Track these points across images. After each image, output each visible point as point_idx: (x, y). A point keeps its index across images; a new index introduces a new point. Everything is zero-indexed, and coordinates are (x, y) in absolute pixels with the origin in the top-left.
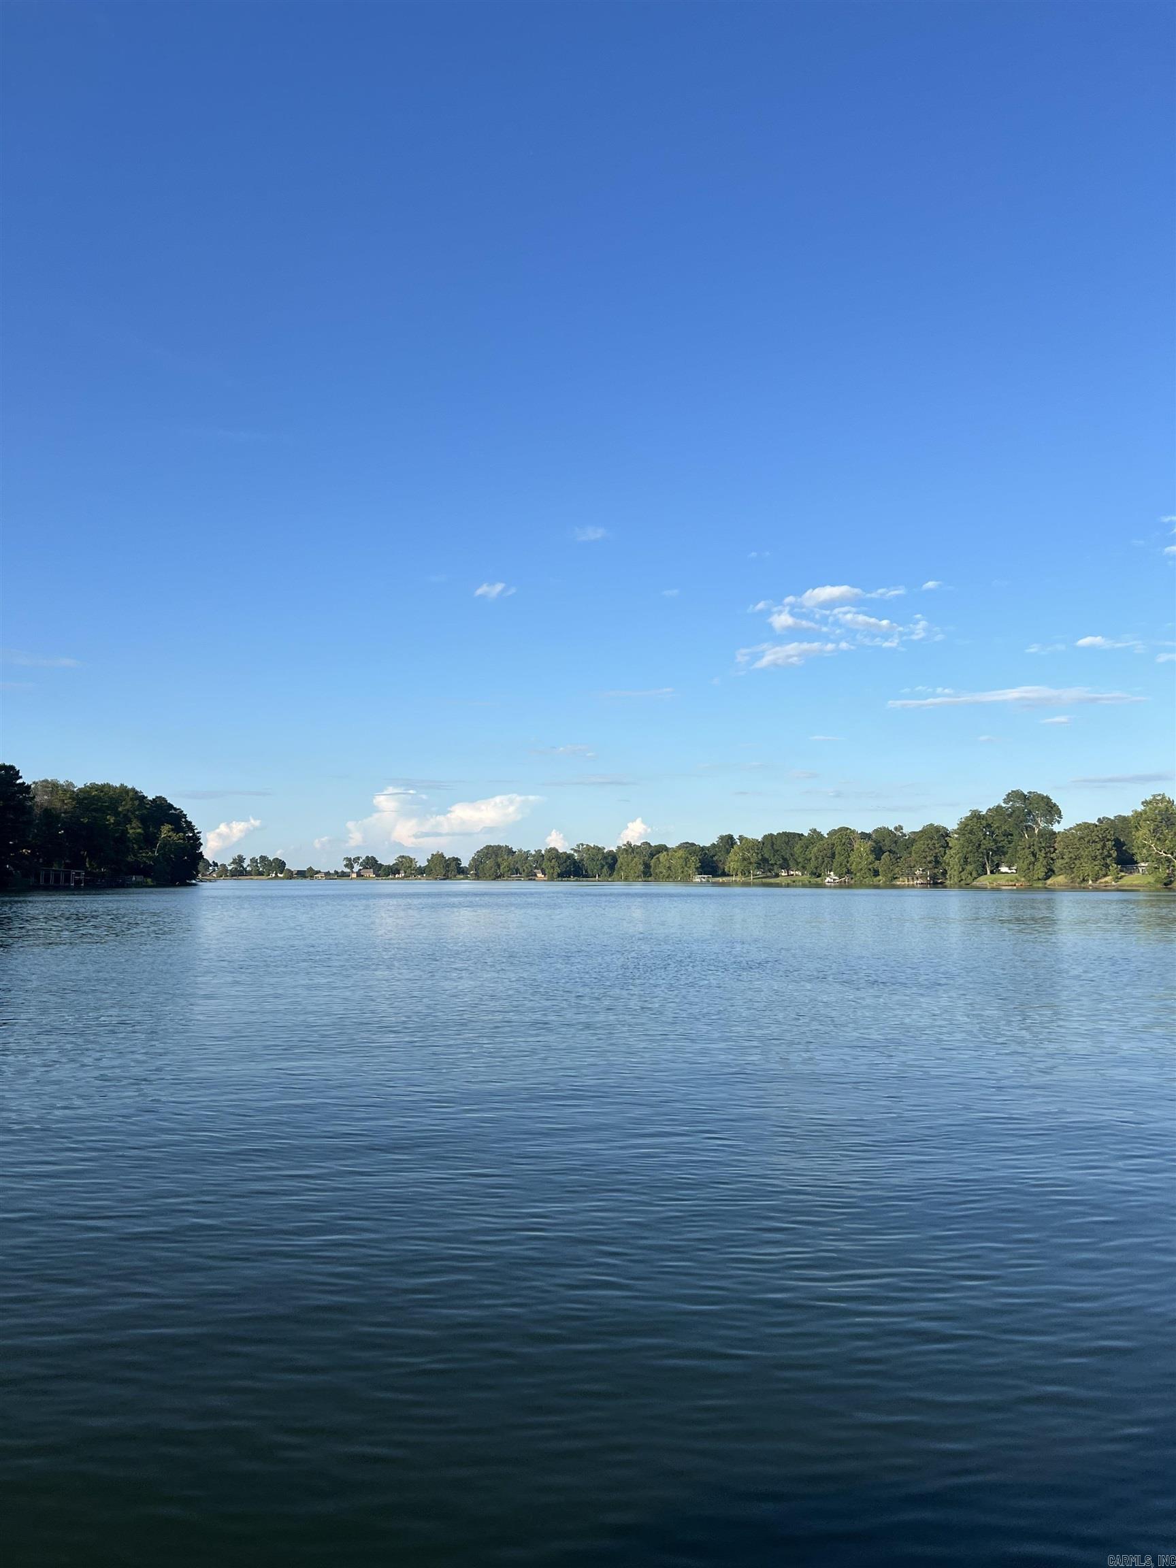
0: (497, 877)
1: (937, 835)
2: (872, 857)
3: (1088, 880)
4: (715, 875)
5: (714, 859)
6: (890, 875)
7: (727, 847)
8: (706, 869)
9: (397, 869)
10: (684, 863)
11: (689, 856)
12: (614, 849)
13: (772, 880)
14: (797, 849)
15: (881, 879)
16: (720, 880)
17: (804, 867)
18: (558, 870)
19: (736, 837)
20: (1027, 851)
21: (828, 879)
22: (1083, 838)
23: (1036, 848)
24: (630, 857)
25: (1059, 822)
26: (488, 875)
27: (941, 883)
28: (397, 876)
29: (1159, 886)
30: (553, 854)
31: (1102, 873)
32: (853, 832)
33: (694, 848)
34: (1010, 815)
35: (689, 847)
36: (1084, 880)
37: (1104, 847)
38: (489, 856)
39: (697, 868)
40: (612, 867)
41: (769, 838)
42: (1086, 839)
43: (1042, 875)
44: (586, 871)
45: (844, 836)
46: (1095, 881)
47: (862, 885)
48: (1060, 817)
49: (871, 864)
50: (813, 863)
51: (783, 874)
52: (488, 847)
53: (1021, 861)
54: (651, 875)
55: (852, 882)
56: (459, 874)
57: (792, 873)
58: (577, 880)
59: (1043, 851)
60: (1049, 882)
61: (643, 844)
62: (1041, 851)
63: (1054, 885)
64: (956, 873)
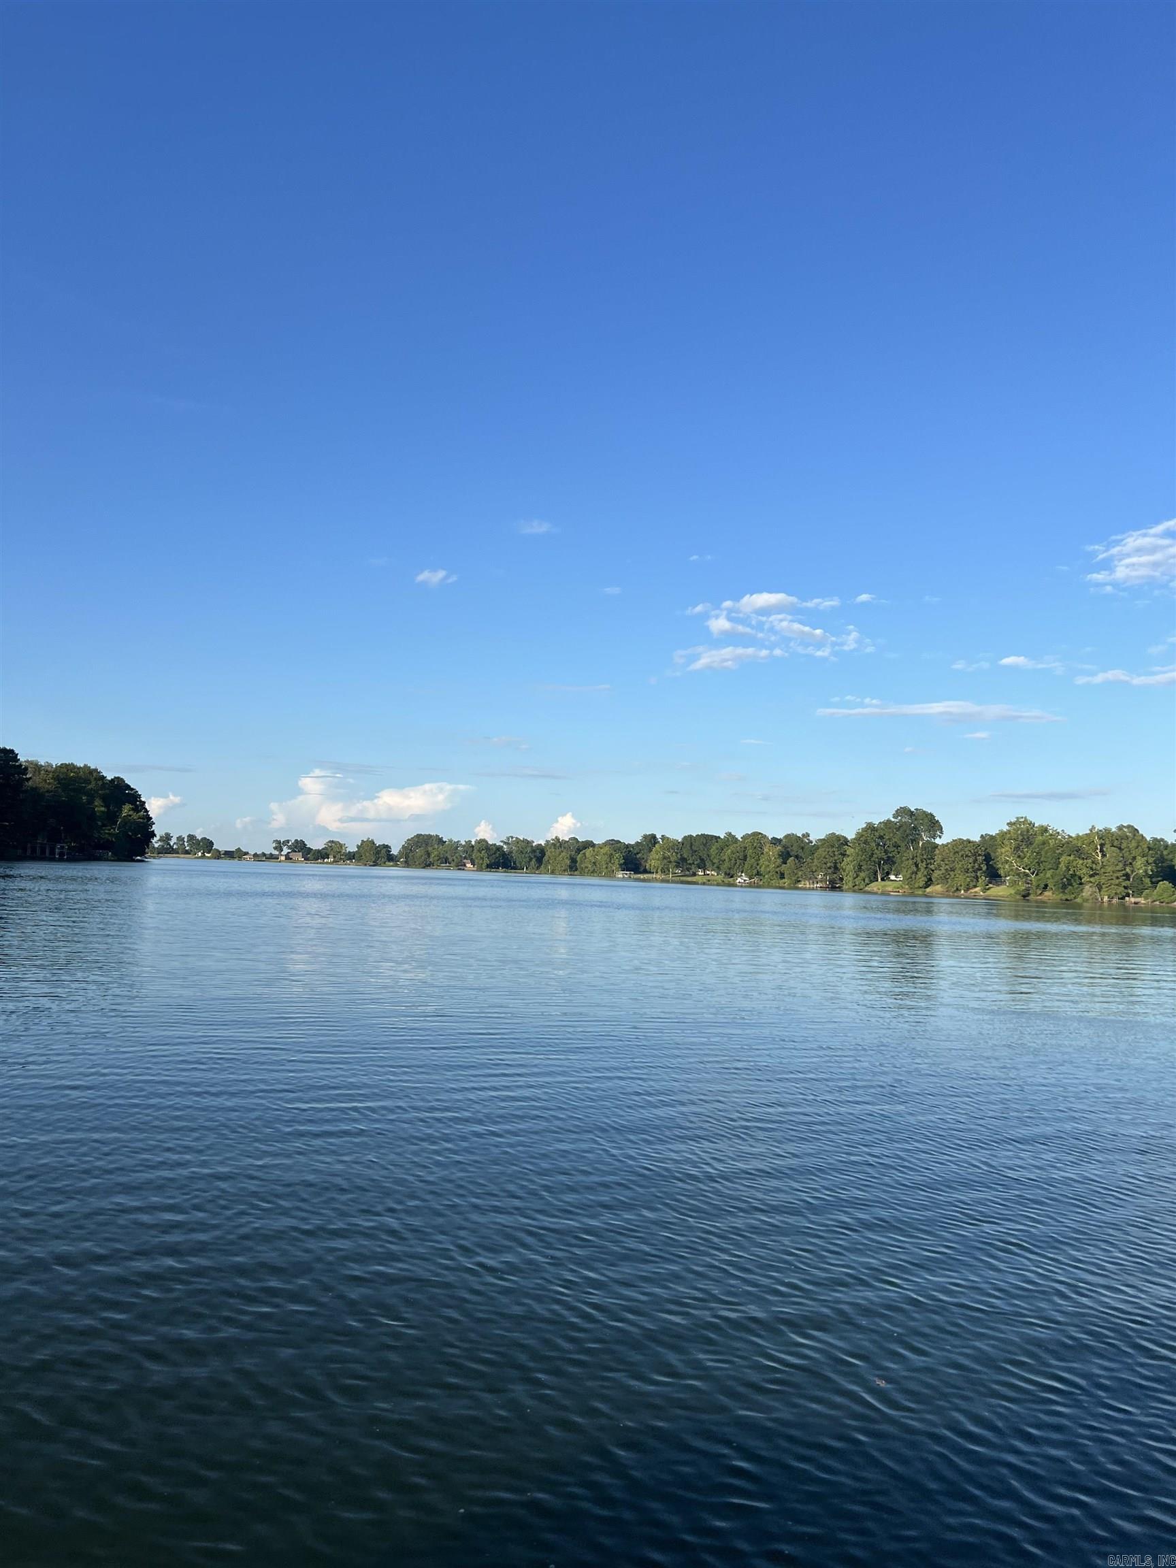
0: (427, 865)
1: (837, 843)
2: (779, 861)
3: (960, 890)
4: (637, 871)
5: (638, 856)
6: (793, 878)
7: (650, 845)
8: (630, 866)
9: (326, 854)
10: (608, 860)
11: (614, 853)
12: (543, 843)
13: (689, 879)
14: (713, 850)
15: (786, 881)
16: (642, 876)
17: (718, 868)
18: (487, 861)
19: (659, 836)
20: (911, 862)
21: (739, 880)
22: (957, 852)
23: (919, 859)
24: (558, 851)
25: (940, 837)
26: (417, 863)
27: (839, 887)
28: (326, 860)
29: (1018, 897)
30: (483, 845)
31: (972, 884)
32: (765, 837)
33: (618, 845)
34: (898, 829)
35: (614, 844)
36: (957, 889)
37: (975, 861)
38: (419, 844)
39: (620, 865)
40: (540, 861)
41: (689, 839)
42: (960, 854)
43: (922, 884)
44: (515, 863)
45: (756, 839)
46: (967, 890)
47: (769, 886)
48: (942, 833)
49: (778, 867)
50: (727, 865)
51: (700, 873)
52: (418, 836)
53: (905, 870)
54: (576, 870)
55: (761, 883)
56: (389, 861)
57: (708, 872)
58: (505, 872)
59: (925, 863)
60: (928, 890)
61: (571, 839)
62: (922, 862)
63: (932, 892)
64: (851, 879)
